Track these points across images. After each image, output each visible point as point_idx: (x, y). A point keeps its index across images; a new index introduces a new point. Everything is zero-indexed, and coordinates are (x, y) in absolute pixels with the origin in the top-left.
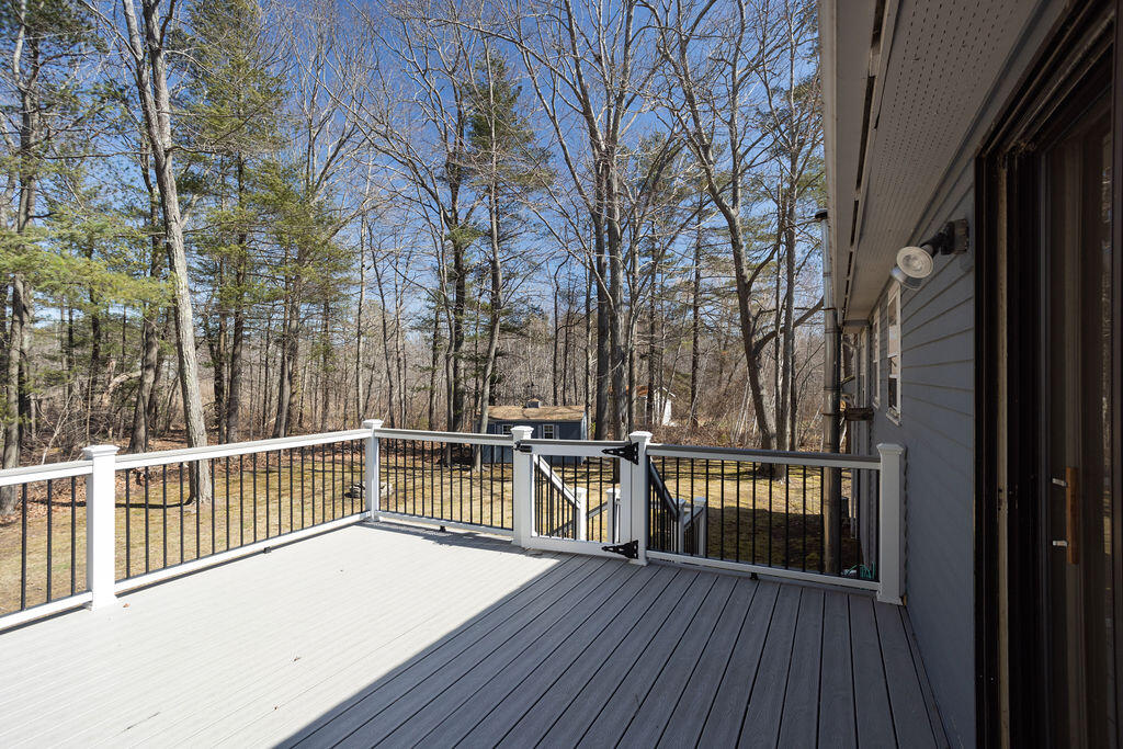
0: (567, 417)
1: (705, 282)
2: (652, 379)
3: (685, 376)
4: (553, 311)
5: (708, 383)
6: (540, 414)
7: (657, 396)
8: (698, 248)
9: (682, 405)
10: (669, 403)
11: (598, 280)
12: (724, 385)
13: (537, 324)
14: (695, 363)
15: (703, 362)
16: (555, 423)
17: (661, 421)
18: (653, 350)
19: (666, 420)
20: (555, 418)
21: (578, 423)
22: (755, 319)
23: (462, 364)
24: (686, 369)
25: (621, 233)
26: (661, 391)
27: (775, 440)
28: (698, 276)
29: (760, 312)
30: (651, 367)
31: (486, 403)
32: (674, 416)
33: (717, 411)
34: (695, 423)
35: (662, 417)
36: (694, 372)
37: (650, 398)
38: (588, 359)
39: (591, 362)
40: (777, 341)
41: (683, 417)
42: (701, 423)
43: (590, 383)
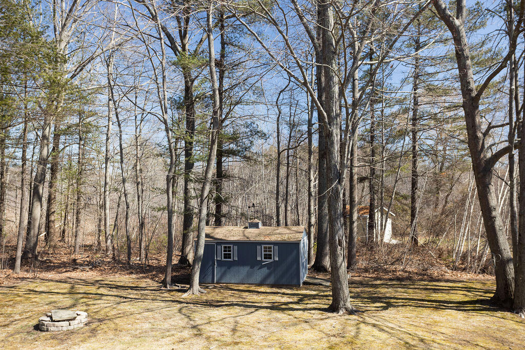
0: (285, 237)
1: (423, 108)
2: (372, 200)
3: (405, 197)
4: (275, 134)
5: (427, 202)
6: (259, 235)
7: (378, 215)
8: (417, 77)
9: (402, 224)
10: (389, 221)
11: (318, 108)
12: (440, 206)
13: (259, 146)
14: (414, 184)
15: (422, 182)
16: (275, 243)
17: (382, 240)
18: (373, 171)
19: (388, 237)
20: (273, 238)
21: (296, 245)
22: (485, 134)
23: (191, 185)
24: (406, 189)
25: (336, 45)
26: (382, 211)
27: (511, 266)
28: (416, 103)
29: (490, 127)
30: (371, 188)
31: (203, 223)
32: (395, 233)
33: (436, 229)
34: (416, 241)
35: (382, 236)
36: (413, 193)
37: (372, 217)
38: (310, 181)
39: (312, 184)
40: (511, 158)
41: (403, 235)
42: (421, 241)
43: (312, 204)
